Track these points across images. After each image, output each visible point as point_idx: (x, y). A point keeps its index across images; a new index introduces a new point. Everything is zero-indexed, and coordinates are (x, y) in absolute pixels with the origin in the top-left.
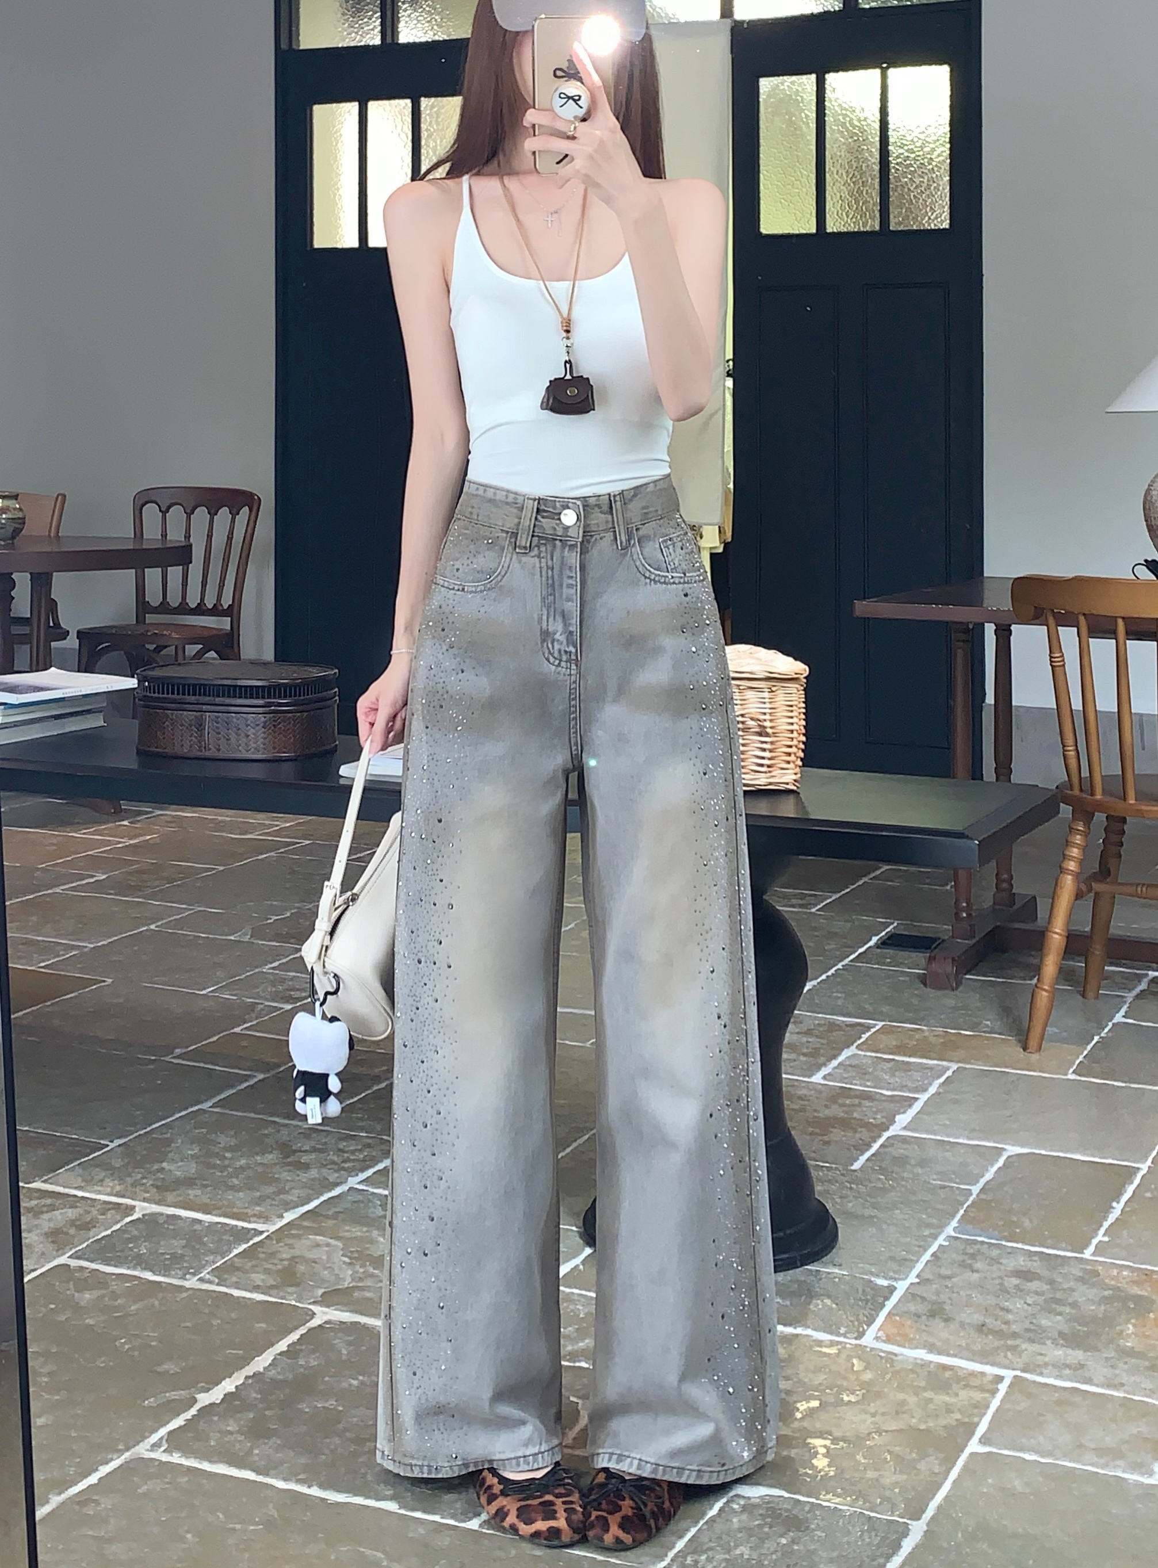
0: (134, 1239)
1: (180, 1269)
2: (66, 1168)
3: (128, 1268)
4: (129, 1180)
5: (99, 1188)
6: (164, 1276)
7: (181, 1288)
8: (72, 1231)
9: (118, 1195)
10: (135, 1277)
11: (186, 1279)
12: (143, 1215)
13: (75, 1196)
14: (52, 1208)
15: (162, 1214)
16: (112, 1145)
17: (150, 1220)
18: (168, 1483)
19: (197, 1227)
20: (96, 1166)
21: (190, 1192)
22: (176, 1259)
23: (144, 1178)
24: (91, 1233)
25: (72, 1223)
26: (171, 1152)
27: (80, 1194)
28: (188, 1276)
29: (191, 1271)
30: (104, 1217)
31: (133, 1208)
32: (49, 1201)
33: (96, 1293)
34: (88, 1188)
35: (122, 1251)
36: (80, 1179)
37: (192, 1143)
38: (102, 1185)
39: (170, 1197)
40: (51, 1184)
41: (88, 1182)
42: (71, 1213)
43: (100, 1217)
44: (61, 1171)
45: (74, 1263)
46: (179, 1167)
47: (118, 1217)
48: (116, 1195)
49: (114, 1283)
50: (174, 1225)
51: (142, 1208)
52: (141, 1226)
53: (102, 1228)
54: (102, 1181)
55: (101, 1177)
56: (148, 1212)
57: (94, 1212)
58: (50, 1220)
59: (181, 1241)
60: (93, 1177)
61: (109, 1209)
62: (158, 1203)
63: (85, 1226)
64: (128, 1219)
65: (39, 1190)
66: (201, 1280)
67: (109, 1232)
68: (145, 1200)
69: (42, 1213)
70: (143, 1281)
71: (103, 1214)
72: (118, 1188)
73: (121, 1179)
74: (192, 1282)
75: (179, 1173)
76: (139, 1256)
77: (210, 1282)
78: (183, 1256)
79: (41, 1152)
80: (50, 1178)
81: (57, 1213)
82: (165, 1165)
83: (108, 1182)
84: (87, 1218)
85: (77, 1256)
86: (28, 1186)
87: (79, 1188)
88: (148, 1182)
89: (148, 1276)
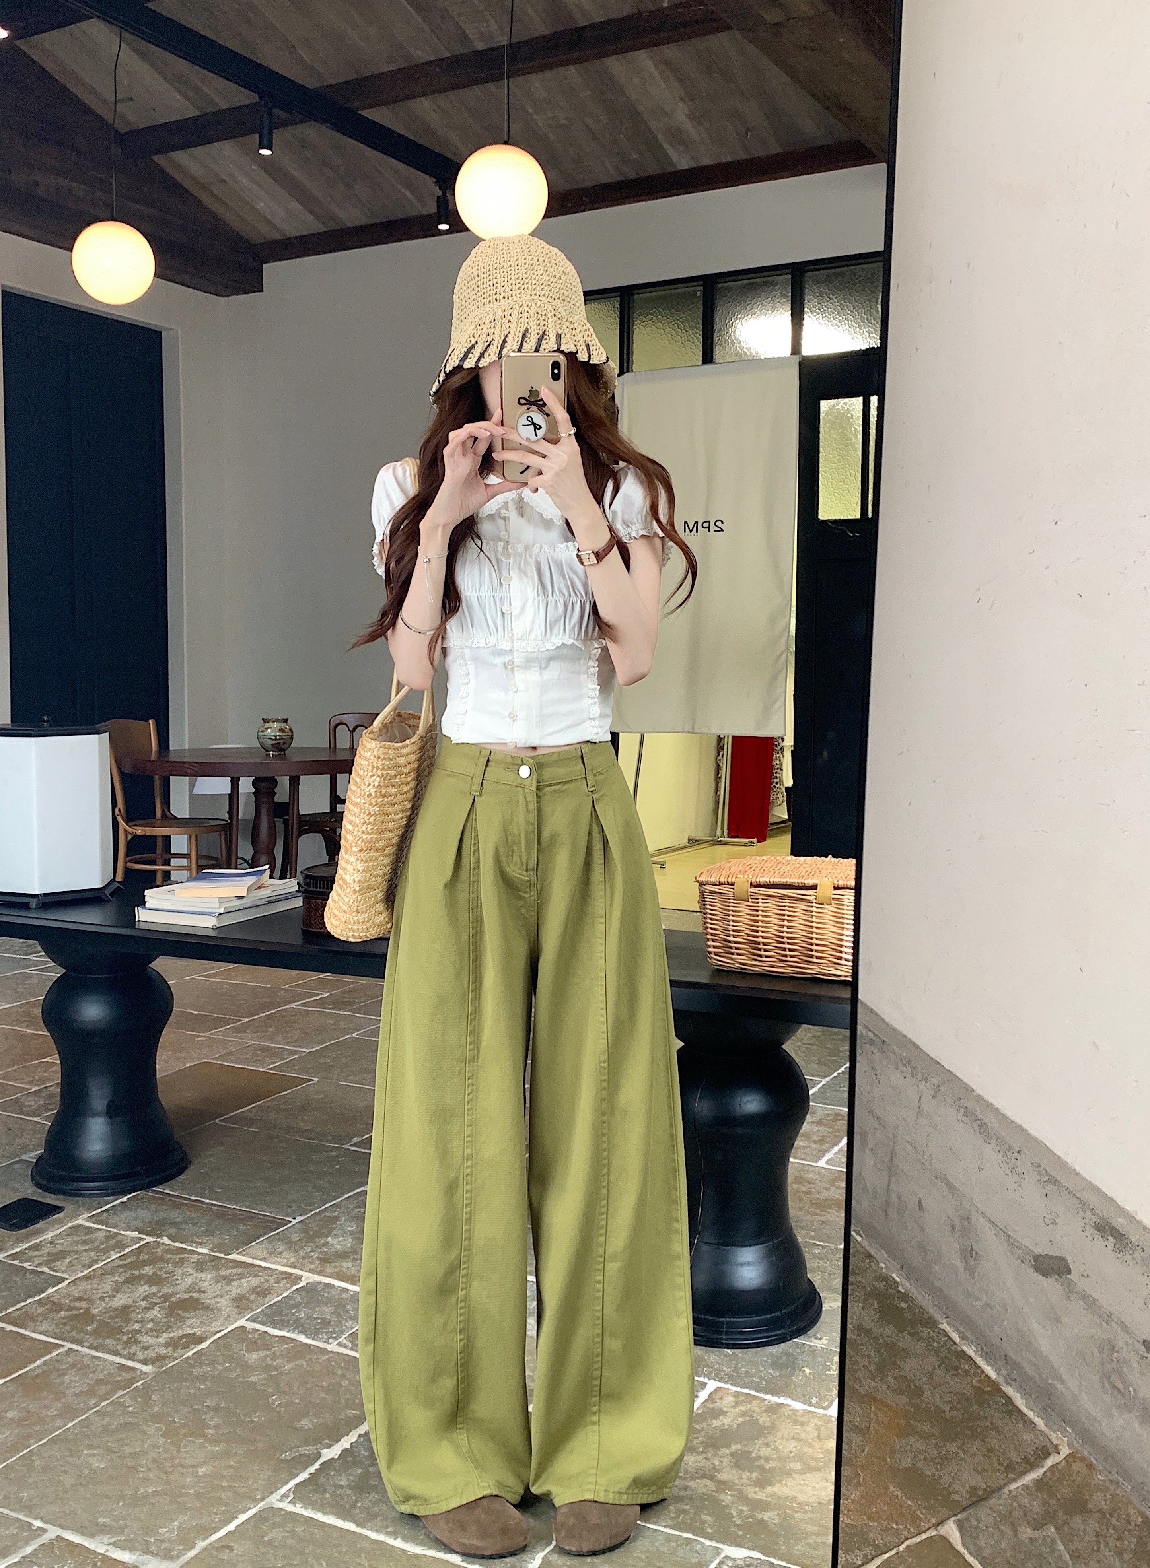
0: (297, 1305)
1: (326, 1333)
2: (257, 1241)
3: (289, 1331)
4: (301, 1253)
5: (279, 1260)
6: (314, 1339)
7: (324, 1351)
8: (252, 1297)
9: (293, 1266)
10: (293, 1339)
11: (329, 1343)
12: (307, 1284)
13: (259, 1266)
14: (241, 1276)
15: (320, 1283)
16: (294, 1222)
17: (311, 1288)
18: (287, 1532)
19: (344, 1295)
20: (279, 1240)
21: (344, 1264)
22: (325, 1323)
23: (313, 1251)
24: (266, 1299)
25: (254, 1290)
26: (334, 1228)
27: (263, 1264)
28: (331, 1341)
29: (334, 1335)
30: (277, 1285)
31: (299, 1278)
32: (240, 1271)
33: (261, 1354)
34: (271, 1259)
35: (287, 1315)
36: (265, 1252)
37: (353, 1220)
38: (281, 1257)
39: (329, 1269)
40: (243, 1255)
41: (272, 1254)
42: (254, 1281)
43: (275, 1285)
44: (252, 1244)
45: (251, 1325)
46: (340, 1241)
47: (288, 1285)
48: (290, 1266)
49: (276, 1345)
50: (328, 1293)
51: (308, 1277)
52: (304, 1294)
53: (275, 1294)
54: (281, 1253)
55: (281, 1250)
56: (311, 1281)
57: (272, 1281)
58: (239, 1286)
59: (330, 1308)
60: (275, 1250)
61: (283, 1279)
62: (320, 1273)
63: (263, 1293)
64: (295, 1288)
65: (234, 1261)
66: (339, 1344)
67: (280, 1298)
68: (310, 1271)
69: (233, 1280)
70: (298, 1343)
71: (278, 1283)
72: (293, 1260)
73: (296, 1251)
74: (332, 1347)
75: (339, 1247)
76: (298, 1319)
77: (346, 1347)
78: (330, 1321)
79: (241, 1227)
80: (244, 1250)
81: (244, 1281)
82: (329, 1239)
83: (287, 1255)
84: (266, 1285)
85: (253, 1320)
86: (226, 1257)
87: (264, 1259)
88: (315, 1255)
89: (303, 1338)
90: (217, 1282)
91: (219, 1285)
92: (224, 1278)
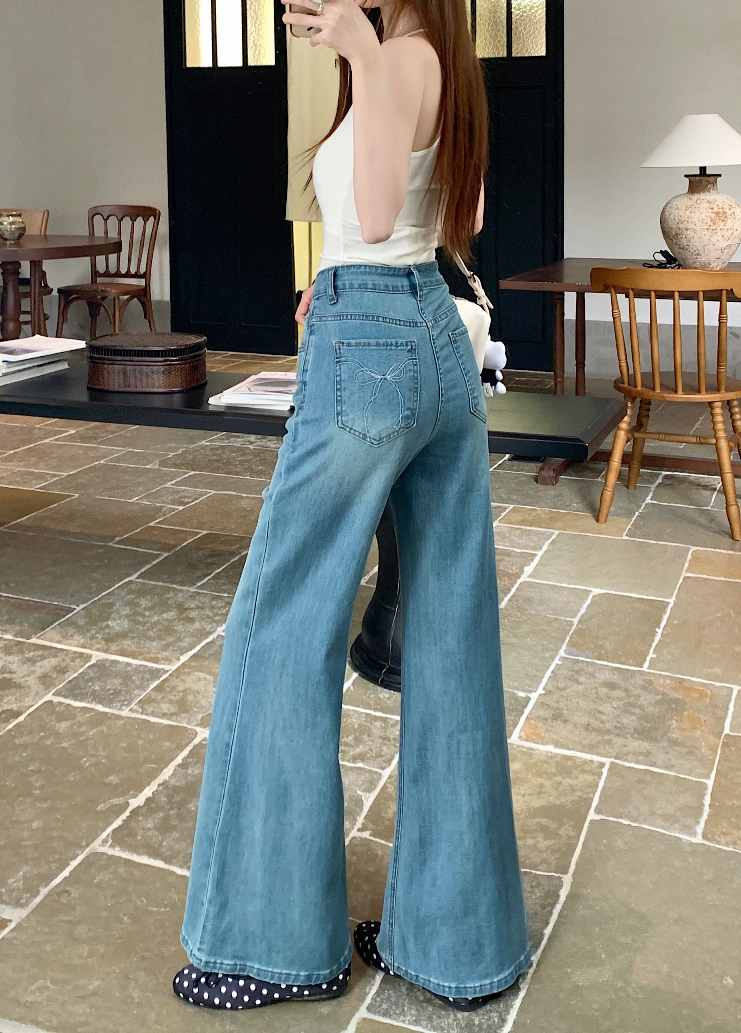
0: (91, 679)
1: (119, 701)
2: (51, 627)
3: (88, 702)
4: (88, 635)
5: (71, 641)
6: (110, 707)
7: (119, 717)
8: (54, 675)
9: (83, 646)
10: (91, 709)
11: (122, 710)
12: (97, 661)
13: (56, 648)
14: (43, 658)
15: (107, 660)
16: (78, 609)
17: (101, 666)
18: (112, 872)
19: (129, 669)
20: (69, 625)
21: (125, 642)
22: (117, 693)
23: (97, 633)
24: (66, 676)
25: (55, 668)
26: (112, 613)
27: (59, 646)
28: (124, 707)
29: (126, 703)
30: (73, 663)
31: (90, 657)
32: (41, 653)
33: (69, 723)
34: (64, 641)
35: (84, 688)
36: (59, 636)
37: (126, 606)
38: (72, 640)
39: (113, 647)
40: (42, 639)
41: (65, 637)
42: (54, 661)
43: (71, 663)
44: (48, 629)
45: (56, 699)
46: (118, 624)
47: (82, 663)
48: (81, 647)
49: (79, 715)
50: (115, 667)
51: (97, 656)
52: (96, 669)
53: (73, 671)
54: (72, 636)
55: (72, 633)
56: (100, 658)
57: (68, 660)
58: (41, 667)
59: (119, 680)
60: (67, 634)
61: (77, 658)
62: (106, 651)
63: (63, 671)
64: (87, 665)
65: (35, 645)
66: (131, 710)
67: (76, 675)
68: (98, 650)
69: (36, 662)
70: (97, 712)
71: (73, 661)
72: (82, 641)
73: (84, 634)
74: (125, 713)
75: (118, 629)
76: (94, 691)
77: (137, 712)
78: (120, 691)
79: (36, 615)
80: (41, 635)
81: (46, 661)
82: (109, 622)
83: (76, 637)
84: (64, 664)
85: (57, 694)
86: (28, 641)
87: (59, 642)
88: (100, 636)
89: (100, 708)
90: (24, 663)
91: (25, 666)
92: (29, 660)
